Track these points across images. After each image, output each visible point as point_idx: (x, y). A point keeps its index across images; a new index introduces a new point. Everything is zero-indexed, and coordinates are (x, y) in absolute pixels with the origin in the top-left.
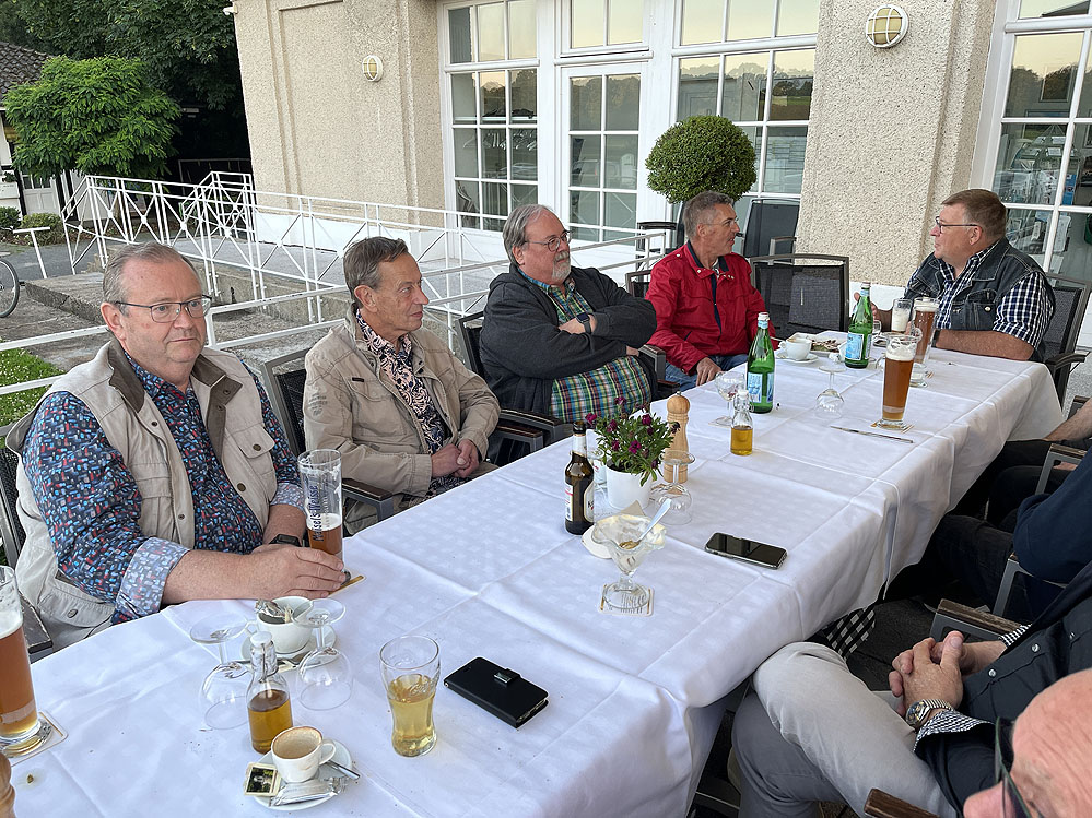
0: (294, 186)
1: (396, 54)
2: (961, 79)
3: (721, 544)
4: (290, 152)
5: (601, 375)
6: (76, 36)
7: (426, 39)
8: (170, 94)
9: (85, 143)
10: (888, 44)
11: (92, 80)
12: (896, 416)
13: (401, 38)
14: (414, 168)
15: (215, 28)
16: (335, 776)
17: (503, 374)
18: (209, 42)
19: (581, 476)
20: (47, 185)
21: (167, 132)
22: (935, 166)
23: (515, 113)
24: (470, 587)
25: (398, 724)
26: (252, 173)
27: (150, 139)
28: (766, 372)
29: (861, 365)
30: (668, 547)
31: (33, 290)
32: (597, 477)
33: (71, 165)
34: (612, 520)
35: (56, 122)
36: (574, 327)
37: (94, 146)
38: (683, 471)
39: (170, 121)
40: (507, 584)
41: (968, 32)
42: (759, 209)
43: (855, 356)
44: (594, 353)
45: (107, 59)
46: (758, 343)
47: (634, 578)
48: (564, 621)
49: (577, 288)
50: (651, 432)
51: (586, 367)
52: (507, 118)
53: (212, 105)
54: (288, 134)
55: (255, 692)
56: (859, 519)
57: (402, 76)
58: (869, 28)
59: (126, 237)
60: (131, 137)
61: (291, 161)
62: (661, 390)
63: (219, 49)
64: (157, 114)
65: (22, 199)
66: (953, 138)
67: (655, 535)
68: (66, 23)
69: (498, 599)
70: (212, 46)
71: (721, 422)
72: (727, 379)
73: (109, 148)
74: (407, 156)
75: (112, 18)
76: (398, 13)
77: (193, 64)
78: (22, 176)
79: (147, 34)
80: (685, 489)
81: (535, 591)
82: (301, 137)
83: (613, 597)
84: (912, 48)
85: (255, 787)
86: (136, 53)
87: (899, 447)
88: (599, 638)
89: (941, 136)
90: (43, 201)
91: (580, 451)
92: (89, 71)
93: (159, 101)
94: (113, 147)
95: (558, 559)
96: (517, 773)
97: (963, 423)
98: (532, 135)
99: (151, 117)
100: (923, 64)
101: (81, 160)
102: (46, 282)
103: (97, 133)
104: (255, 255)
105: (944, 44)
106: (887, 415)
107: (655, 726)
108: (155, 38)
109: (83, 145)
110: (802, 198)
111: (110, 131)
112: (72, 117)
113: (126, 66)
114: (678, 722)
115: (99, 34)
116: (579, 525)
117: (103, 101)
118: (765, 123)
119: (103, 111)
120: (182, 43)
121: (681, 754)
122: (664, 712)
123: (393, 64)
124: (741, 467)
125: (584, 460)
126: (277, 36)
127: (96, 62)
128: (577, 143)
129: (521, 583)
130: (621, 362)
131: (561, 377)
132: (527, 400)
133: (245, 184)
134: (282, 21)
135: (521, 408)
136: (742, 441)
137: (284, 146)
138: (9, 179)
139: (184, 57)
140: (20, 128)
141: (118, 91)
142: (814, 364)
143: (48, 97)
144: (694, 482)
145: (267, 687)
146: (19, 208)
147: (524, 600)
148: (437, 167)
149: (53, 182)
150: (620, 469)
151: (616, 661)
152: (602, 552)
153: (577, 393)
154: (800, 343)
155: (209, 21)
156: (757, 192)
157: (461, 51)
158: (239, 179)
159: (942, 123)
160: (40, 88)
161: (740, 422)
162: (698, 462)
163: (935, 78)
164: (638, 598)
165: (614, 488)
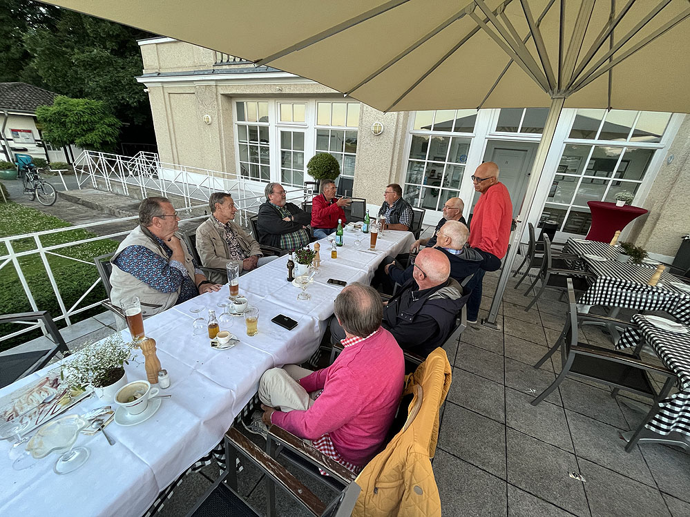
0: (176, 161)
1: (217, 115)
2: (398, 146)
3: (331, 281)
4: (174, 146)
5: (295, 234)
6: (69, 87)
7: (227, 112)
8: (117, 117)
9: (78, 134)
10: (378, 134)
11: (80, 108)
12: (374, 247)
13: (219, 110)
14: (224, 157)
15: (136, 93)
16: (234, 342)
17: (265, 234)
18: (134, 98)
19: (291, 266)
20: (59, 150)
21: (117, 132)
22: (391, 171)
23: (261, 141)
24: (263, 297)
25: (248, 329)
26: (157, 153)
27: (109, 135)
28: (341, 235)
29: (367, 232)
30: (314, 284)
31: (62, 195)
32: (295, 266)
33: (72, 142)
34: (300, 277)
35: (64, 124)
36: (288, 219)
37: (83, 135)
38: (318, 263)
39: (118, 128)
40: (272, 295)
41: (400, 133)
42: (342, 180)
43: (365, 230)
44: (293, 227)
45: (87, 100)
46: (339, 226)
47: (306, 292)
48: (288, 303)
49: (287, 209)
50: (310, 254)
51: (291, 232)
52: (258, 142)
53: (136, 123)
54: (173, 140)
55: (210, 324)
56: (362, 275)
57: (219, 124)
58: (373, 129)
59: (105, 175)
60: (100, 133)
61: (175, 150)
62: (313, 239)
63: (139, 101)
64: (112, 125)
65: (47, 155)
66: (395, 163)
67: (311, 281)
68: (63, 81)
69: (270, 299)
70: (136, 100)
71: (329, 249)
72: (331, 237)
73: (90, 137)
74: (222, 152)
75: (88, 82)
76: (217, 101)
77: (128, 106)
78: (46, 145)
79: (106, 91)
80: (319, 268)
81: (279, 296)
82: (179, 142)
83: (300, 297)
84: (384, 136)
85: (213, 346)
86: (100, 98)
87: (374, 255)
88: (298, 307)
89: (392, 163)
90: (58, 156)
91: (291, 259)
92: (79, 104)
93: (112, 119)
94: (91, 137)
95: (286, 288)
96: (279, 337)
97: (390, 249)
98: (268, 149)
99: (109, 126)
100: (387, 141)
101: (78, 141)
102: (67, 192)
103: (84, 130)
104: (162, 185)
105: (393, 136)
106: (372, 247)
107: (312, 326)
108: (109, 94)
109: (77, 135)
110: (354, 177)
111: (91, 130)
112: (72, 122)
113: (97, 104)
114: (317, 324)
115: (82, 88)
116: (291, 279)
117: (86, 118)
118: (343, 153)
119: (87, 121)
120: (122, 97)
121: (318, 332)
122: (314, 322)
123: (215, 118)
124: (334, 262)
125: (292, 261)
126: (168, 103)
127: (81, 100)
128: (283, 153)
129: (276, 295)
130: (301, 231)
131: (284, 235)
132: (273, 242)
133: (155, 158)
134: (169, 97)
135: (271, 245)
136: (334, 255)
137: (171, 145)
138: (39, 146)
139: (123, 103)
140: (44, 125)
141: (93, 114)
142: (355, 232)
143: (59, 113)
144: (322, 266)
145: (214, 322)
146: (46, 159)
147: (277, 299)
148: (233, 157)
149: (62, 149)
150: (302, 264)
151: (302, 312)
152: (298, 285)
153: (288, 240)
154: (350, 226)
155: (134, 90)
156: (342, 175)
157: (241, 116)
158: (153, 155)
159: (392, 159)
160: (54, 109)
161: (334, 249)
162: (323, 261)
163: (391, 146)
164: (307, 297)
165: (300, 269)
